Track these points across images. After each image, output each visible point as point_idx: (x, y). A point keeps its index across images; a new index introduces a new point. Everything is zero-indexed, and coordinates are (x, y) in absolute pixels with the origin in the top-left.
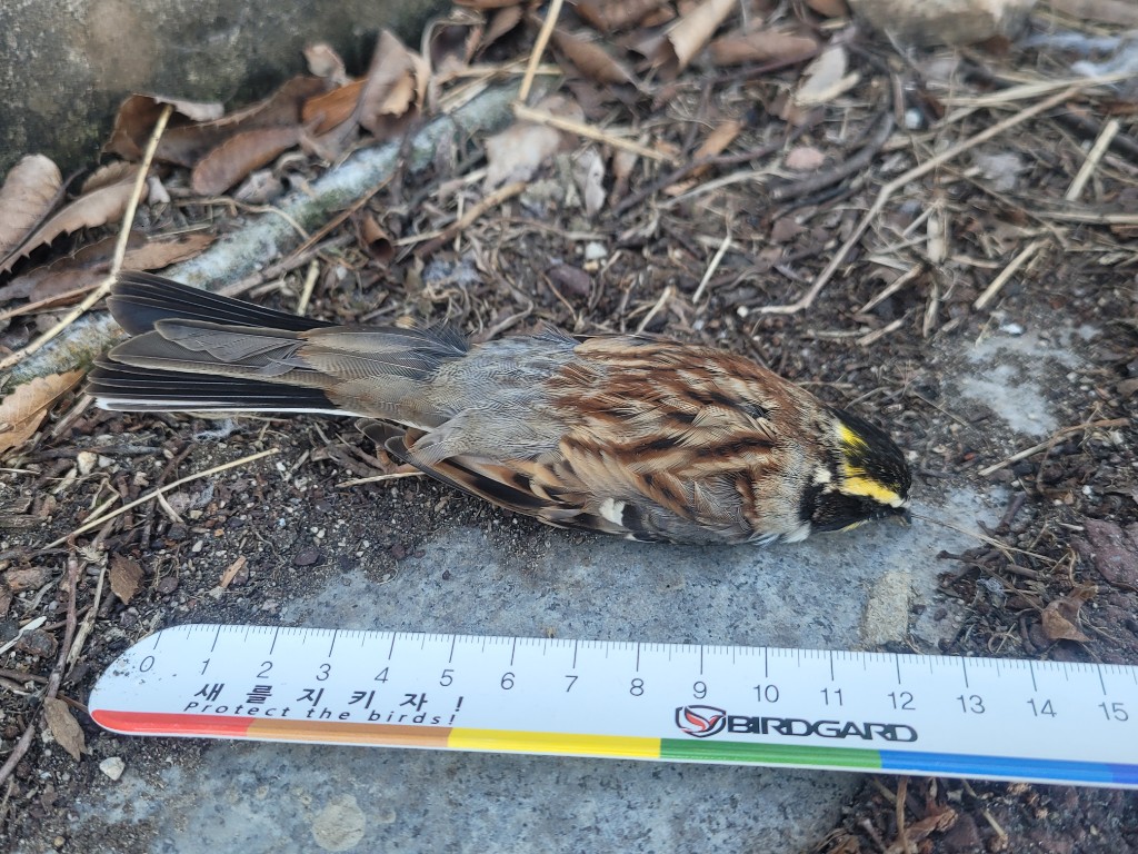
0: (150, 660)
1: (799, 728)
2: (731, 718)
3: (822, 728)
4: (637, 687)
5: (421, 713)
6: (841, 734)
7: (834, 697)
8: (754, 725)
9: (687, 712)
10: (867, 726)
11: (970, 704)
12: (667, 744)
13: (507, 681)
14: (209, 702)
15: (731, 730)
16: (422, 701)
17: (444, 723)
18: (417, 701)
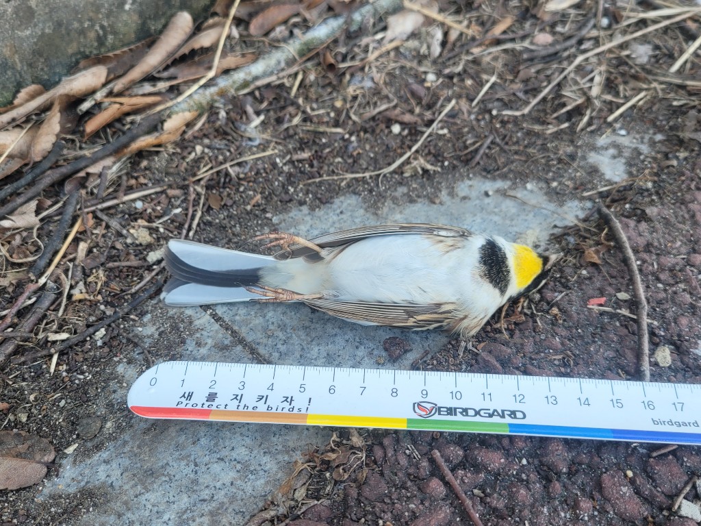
0: (154, 380)
1: (471, 413)
2: (440, 408)
3: (482, 413)
4: (394, 392)
5: (292, 406)
6: (491, 416)
7: (487, 397)
8: (451, 411)
9: (419, 405)
10: (503, 411)
11: (551, 400)
12: (410, 421)
13: (332, 390)
14: (188, 402)
15: (439, 414)
16: (291, 400)
17: (303, 411)
18: (289, 400)
